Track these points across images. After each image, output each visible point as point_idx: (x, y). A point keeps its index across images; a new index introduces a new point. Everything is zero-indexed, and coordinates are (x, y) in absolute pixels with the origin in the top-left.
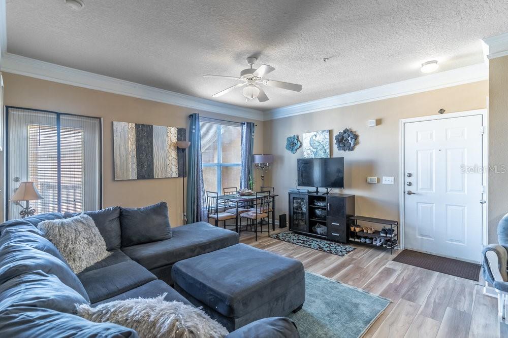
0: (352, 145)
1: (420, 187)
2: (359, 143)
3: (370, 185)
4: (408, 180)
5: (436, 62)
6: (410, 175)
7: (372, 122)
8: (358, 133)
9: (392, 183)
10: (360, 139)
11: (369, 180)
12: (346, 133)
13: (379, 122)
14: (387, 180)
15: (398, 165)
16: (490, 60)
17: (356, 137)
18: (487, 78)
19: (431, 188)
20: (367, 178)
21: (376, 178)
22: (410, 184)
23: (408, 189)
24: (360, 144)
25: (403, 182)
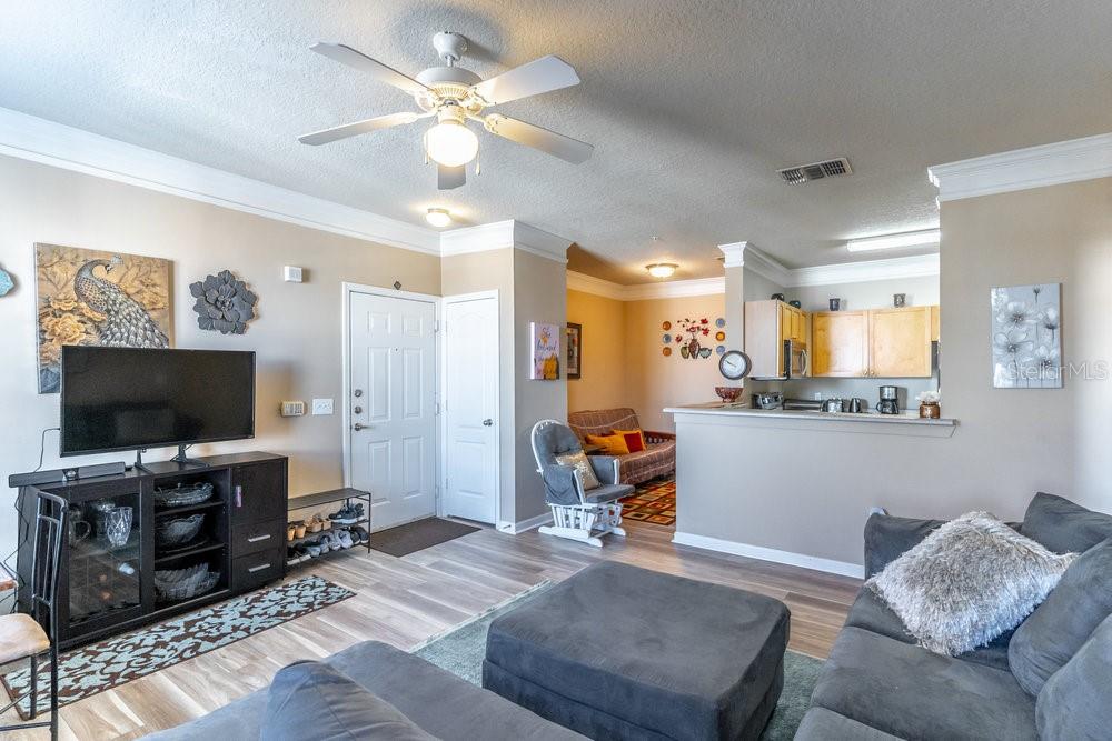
0: (243, 320)
1: (372, 415)
2: (259, 317)
3: (289, 420)
4: (357, 402)
6: (359, 393)
7: (295, 272)
8: (256, 289)
9: (331, 411)
10: (262, 306)
11: (287, 408)
12: (225, 282)
14: (321, 406)
15: (341, 374)
17: (251, 299)
19: (386, 416)
20: (282, 403)
21: (301, 403)
22: (358, 411)
23: (357, 419)
25: (348, 407)
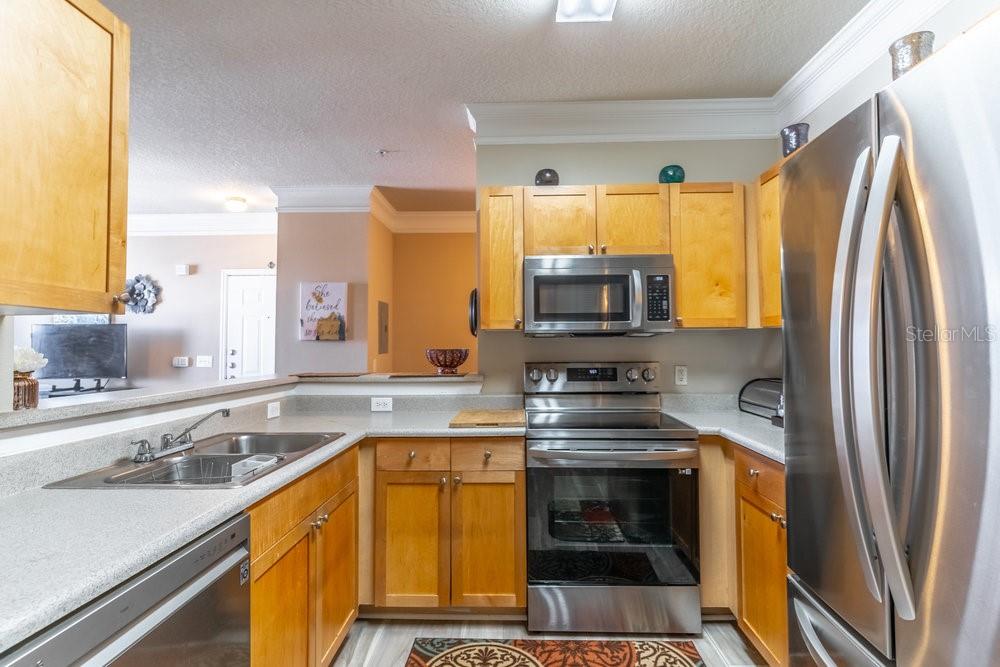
0: (150, 304)
1: (245, 369)
2: (161, 301)
3: (177, 370)
4: (231, 359)
5: (244, 200)
6: (234, 353)
7: (182, 269)
8: (161, 284)
9: (210, 365)
10: (164, 294)
11: (174, 363)
12: (138, 281)
13: (193, 270)
14: (203, 361)
15: (218, 337)
16: (279, 214)
17: (158, 291)
18: (275, 232)
19: (258, 372)
20: (172, 358)
21: (187, 359)
22: (233, 366)
23: (231, 372)
24: (164, 302)
25: (224, 365)
